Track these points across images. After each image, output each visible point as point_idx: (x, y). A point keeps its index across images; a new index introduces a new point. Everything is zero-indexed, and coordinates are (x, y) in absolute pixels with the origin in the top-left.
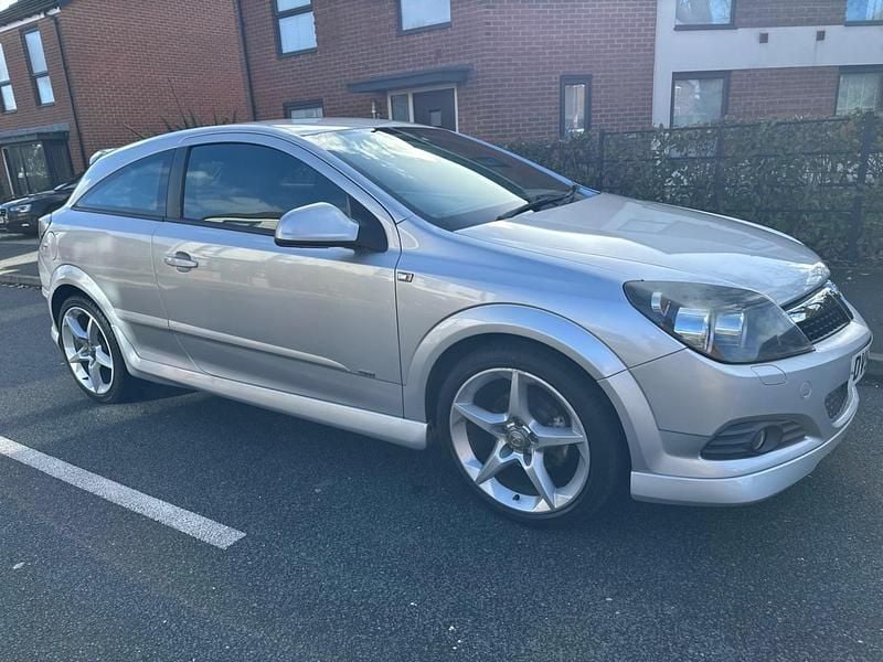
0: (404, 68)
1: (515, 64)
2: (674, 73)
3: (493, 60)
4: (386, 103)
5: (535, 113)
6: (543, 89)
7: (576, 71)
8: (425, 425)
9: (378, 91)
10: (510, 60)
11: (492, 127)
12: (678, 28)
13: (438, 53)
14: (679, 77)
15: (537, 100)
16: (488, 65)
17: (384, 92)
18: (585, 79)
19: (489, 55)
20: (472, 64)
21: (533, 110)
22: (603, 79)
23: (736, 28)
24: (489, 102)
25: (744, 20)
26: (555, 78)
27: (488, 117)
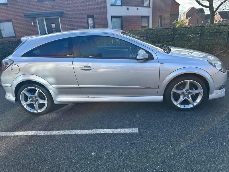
0: (41, 11)
1: (75, 12)
2: (112, 16)
3: (70, 10)
4: (36, 21)
5: (82, 25)
6: (83, 19)
7: (90, 14)
8: (163, 96)
9: (33, 18)
10: (74, 11)
11: (71, 28)
12: (111, 5)
13: (53, 7)
14: (112, 17)
15: (82, 21)
16: (69, 12)
17: (35, 18)
18: (92, 17)
19: (69, 9)
20: (64, 11)
21: (82, 24)
22: (97, 17)
23: (122, 6)
24: (70, 22)
25: (124, 4)
26: (86, 16)
27: (70, 26)
